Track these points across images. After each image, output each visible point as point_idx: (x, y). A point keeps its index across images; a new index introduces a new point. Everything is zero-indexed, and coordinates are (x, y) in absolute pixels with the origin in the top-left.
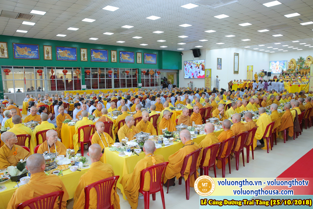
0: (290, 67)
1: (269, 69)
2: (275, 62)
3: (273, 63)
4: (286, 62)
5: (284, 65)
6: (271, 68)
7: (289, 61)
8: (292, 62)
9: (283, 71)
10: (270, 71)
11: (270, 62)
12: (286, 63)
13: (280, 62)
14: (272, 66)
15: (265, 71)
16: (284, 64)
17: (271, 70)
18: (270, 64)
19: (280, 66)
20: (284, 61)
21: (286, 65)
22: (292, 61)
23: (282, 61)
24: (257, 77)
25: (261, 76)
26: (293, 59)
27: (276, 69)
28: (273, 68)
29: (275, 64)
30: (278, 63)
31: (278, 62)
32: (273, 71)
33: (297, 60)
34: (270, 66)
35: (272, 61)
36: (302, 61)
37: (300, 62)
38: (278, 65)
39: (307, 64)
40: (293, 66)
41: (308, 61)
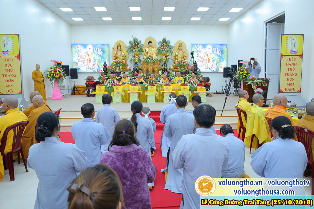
0: (116, 58)
1: (73, 62)
2: (85, 46)
3: (80, 48)
4: (106, 46)
5: (103, 53)
6: (76, 59)
7: (113, 44)
8: (119, 47)
9: (105, 65)
10: (75, 67)
11: (72, 45)
12: (106, 48)
13: (95, 46)
14: (77, 54)
15: (63, 64)
16: (103, 51)
17: (77, 63)
18: (74, 50)
19: (94, 55)
20: (103, 44)
21: (107, 54)
22: (119, 46)
23: (99, 45)
25: (53, 77)
26: (120, 41)
27: (86, 62)
28: (81, 59)
29: (84, 51)
30: (90, 48)
31: (90, 46)
32: (82, 66)
33: (128, 45)
34: (73, 55)
35: (77, 44)
36: (139, 46)
37: (134, 48)
38: (92, 53)
39: (148, 52)
40: (123, 56)
41: (150, 46)
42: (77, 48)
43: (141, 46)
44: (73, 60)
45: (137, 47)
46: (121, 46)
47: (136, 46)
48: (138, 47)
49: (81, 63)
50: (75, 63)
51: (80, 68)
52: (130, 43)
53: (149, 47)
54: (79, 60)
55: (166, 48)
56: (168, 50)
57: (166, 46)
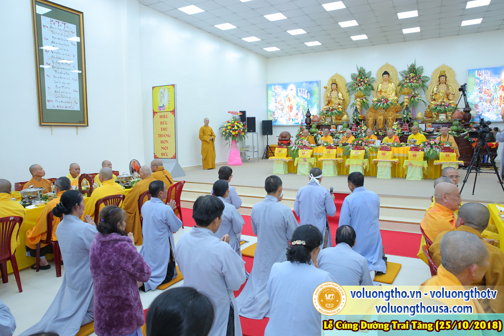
0: (329, 102)
1: (268, 110)
2: (285, 86)
3: (279, 89)
4: (315, 85)
5: (311, 95)
6: (272, 106)
7: (325, 81)
8: (334, 85)
9: (308, 115)
10: (270, 118)
11: (268, 86)
12: (315, 88)
13: (299, 85)
14: (274, 99)
15: (248, 115)
16: (310, 92)
17: (274, 112)
18: (270, 92)
19: (298, 99)
20: (311, 83)
21: (316, 96)
22: (334, 83)
23: (304, 84)
24: (208, 138)
25: (230, 134)
26: (337, 75)
27: (286, 110)
28: (279, 106)
29: (283, 93)
30: (292, 90)
31: (292, 86)
32: (280, 116)
33: (349, 80)
34: (269, 101)
35: (274, 85)
36: (366, 82)
37: (359, 86)
38: (294, 97)
39: (381, 91)
40: (339, 99)
41: (385, 80)
42: (273, 90)
43: (371, 80)
44: (269, 107)
45: (363, 83)
46: (338, 83)
47: (362, 81)
48: (365, 84)
49: (279, 111)
50: (271, 112)
51: (278, 120)
52: (352, 76)
53: (385, 83)
54: (276, 107)
55: (415, 81)
56: (418, 85)
57: (414, 78)
